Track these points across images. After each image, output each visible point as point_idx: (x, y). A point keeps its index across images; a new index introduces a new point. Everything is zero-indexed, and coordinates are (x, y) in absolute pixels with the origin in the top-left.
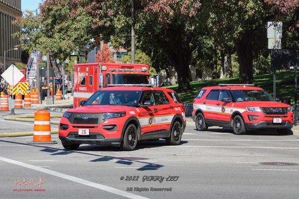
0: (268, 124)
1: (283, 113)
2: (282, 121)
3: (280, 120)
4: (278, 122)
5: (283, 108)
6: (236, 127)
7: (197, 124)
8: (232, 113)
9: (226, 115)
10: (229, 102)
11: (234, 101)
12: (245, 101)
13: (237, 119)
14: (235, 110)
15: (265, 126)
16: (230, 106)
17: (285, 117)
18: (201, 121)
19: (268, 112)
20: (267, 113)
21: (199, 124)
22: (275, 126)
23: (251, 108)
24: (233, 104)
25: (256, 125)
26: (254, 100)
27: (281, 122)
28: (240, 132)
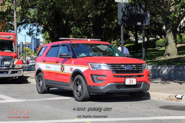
0: (118, 86)
1: (138, 72)
2: (137, 82)
3: (134, 81)
4: (131, 84)
5: (137, 65)
6: (77, 91)
7: (38, 86)
8: (71, 72)
9: (66, 75)
10: (69, 58)
11: (74, 57)
12: (88, 56)
13: (78, 80)
14: (75, 68)
15: (115, 89)
16: (70, 63)
17: (140, 76)
18: (41, 82)
19: (117, 69)
20: (117, 72)
21: (40, 86)
22: (128, 89)
23: (96, 65)
24: (73, 61)
25: (102, 88)
26: (100, 55)
27: (135, 84)
28: (82, 97)
